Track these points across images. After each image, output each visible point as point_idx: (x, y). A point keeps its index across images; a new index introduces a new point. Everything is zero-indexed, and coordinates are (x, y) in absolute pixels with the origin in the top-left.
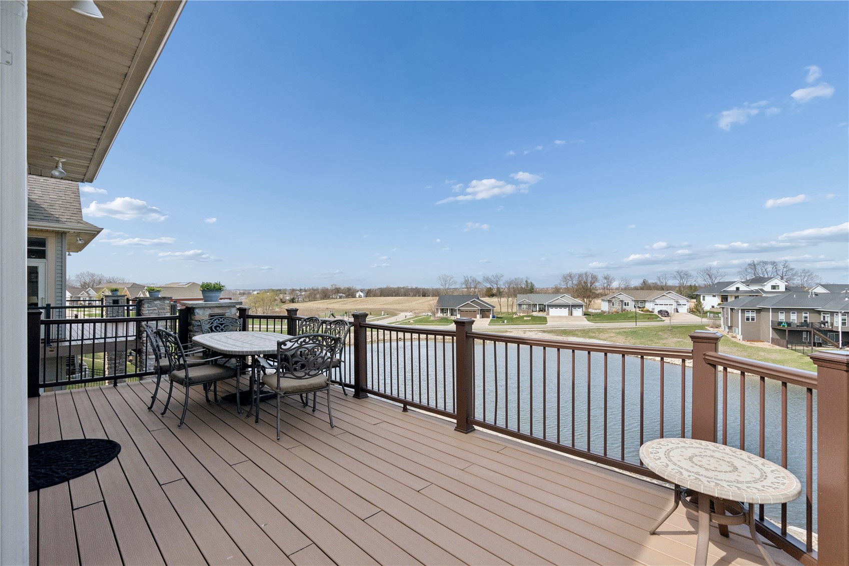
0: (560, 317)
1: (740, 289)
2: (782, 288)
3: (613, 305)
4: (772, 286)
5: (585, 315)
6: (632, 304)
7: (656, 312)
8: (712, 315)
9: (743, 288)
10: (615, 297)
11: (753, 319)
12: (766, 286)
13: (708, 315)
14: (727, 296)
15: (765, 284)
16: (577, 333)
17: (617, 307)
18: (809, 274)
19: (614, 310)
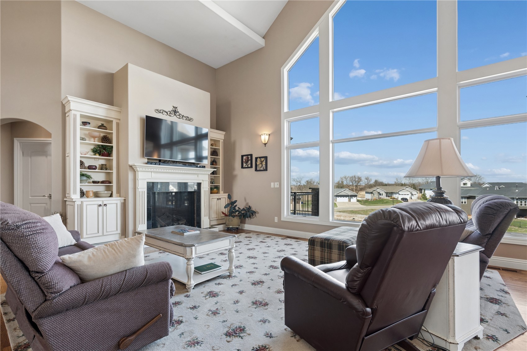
0: (344, 203)
3: (374, 195)
4: (464, 183)
5: (358, 201)
6: (384, 195)
7: (400, 199)
10: (375, 190)
11: (465, 202)
16: (360, 212)
17: (376, 196)
18: (479, 176)
19: (375, 198)
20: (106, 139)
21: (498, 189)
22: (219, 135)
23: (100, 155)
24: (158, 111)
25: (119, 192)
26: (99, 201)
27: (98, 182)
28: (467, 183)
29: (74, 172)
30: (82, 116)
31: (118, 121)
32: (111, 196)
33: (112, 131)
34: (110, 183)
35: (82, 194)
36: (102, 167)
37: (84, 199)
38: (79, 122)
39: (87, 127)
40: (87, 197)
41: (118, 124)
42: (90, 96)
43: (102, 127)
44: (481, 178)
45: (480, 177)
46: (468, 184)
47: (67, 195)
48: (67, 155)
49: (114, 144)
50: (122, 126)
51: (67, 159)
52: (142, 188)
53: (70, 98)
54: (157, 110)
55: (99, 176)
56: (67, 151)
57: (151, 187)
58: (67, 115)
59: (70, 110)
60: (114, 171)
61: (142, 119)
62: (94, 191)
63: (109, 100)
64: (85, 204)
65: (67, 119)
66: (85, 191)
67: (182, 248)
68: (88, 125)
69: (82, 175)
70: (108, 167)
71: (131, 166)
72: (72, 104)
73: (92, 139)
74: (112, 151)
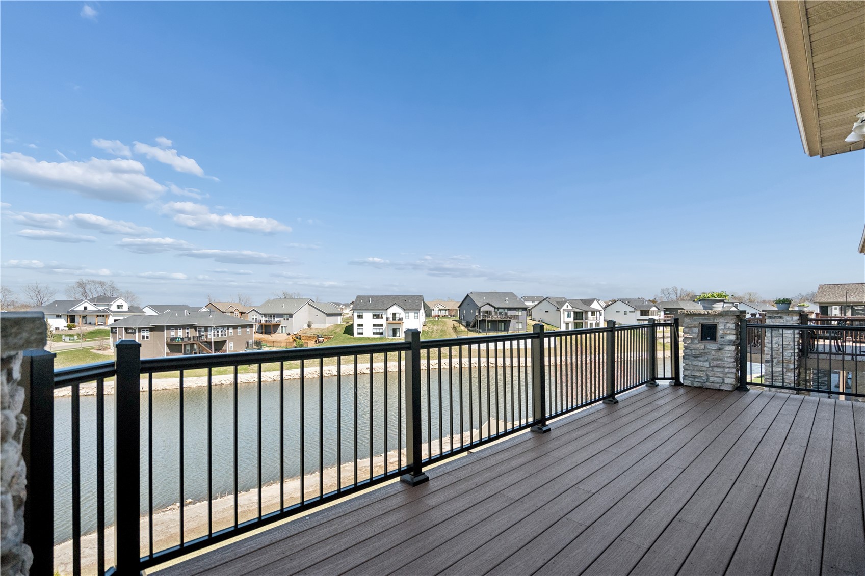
1: (88, 309)
2: (125, 308)
4: (118, 306)
8: (67, 338)
9: (91, 307)
11: (147, 337)
12: (112, 306)
13: (63, 338)
14: (74, 316)
15: (112, 303)
28: (123, 306)
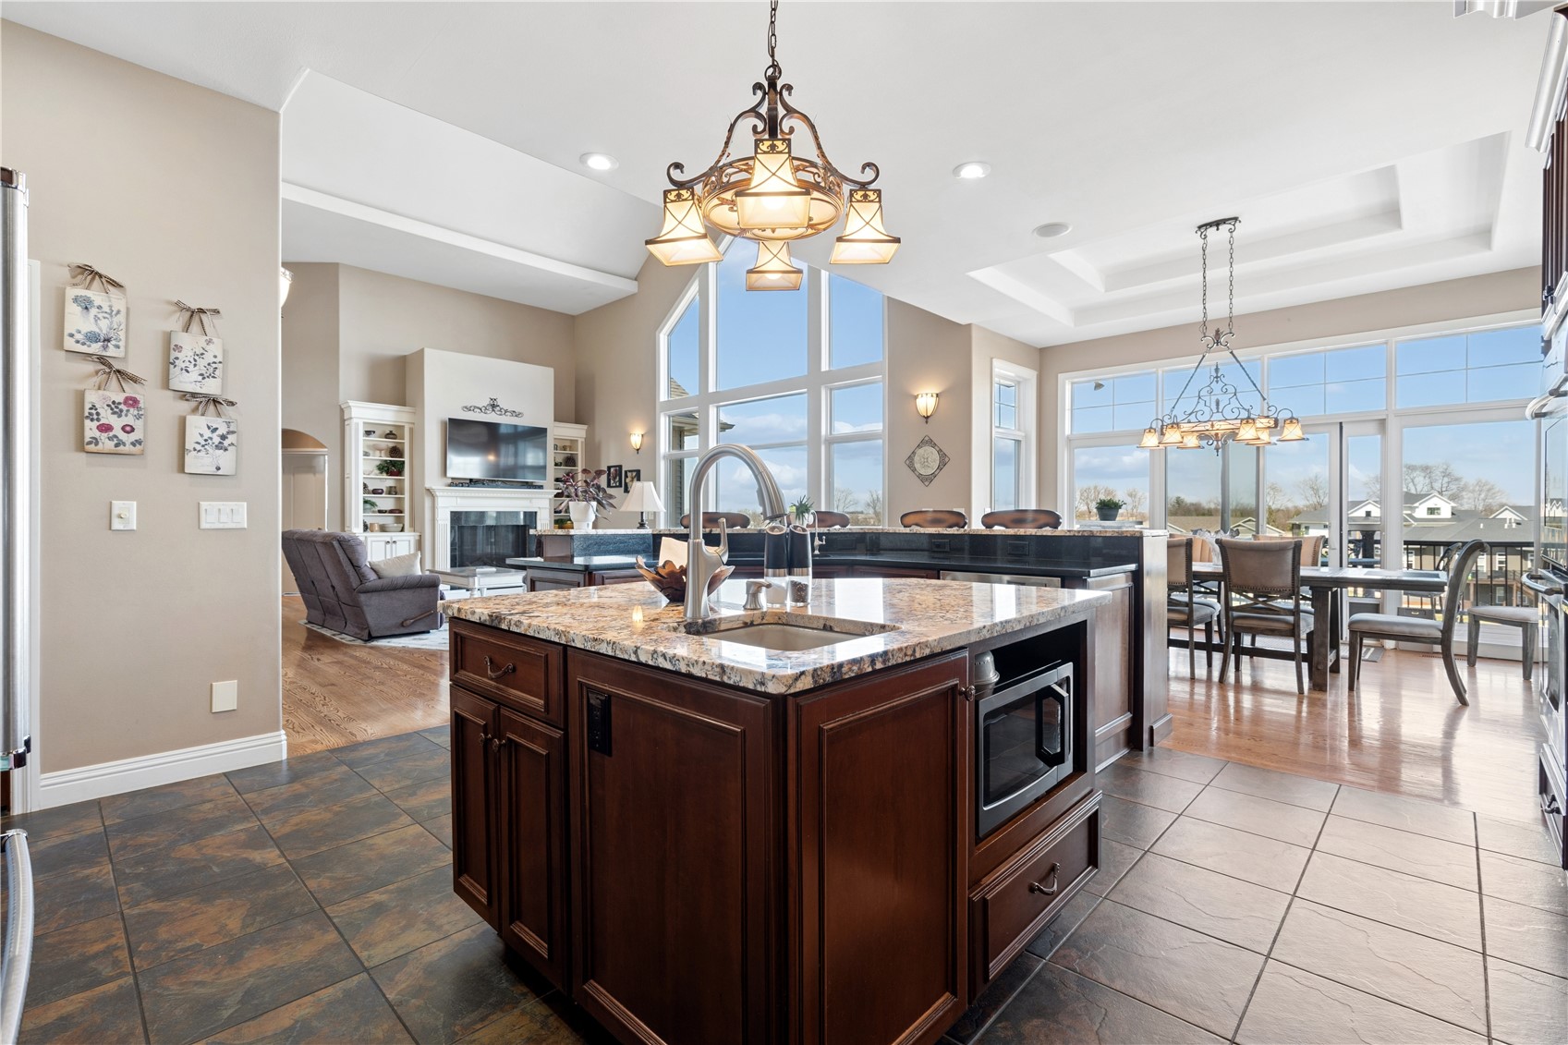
1: (1373, 515)
2: (1446, 512)
4: (1428, 510)
12: (1417, 510)
15: (1416, 505)
18: (1488, 487)
20: (396, 451)
21: (1514, 525)
22: (575, 432)
23: (387, 473)
24: (468, 409)
25: (412, 525)
26: (386, 536)
27: (386, 512)
28: (1438, 509)
29: (356, 497)
30: (365, 423)
31: (411, 426)
32: (402, 530)
33: (403, 439)
34: (401, 512)
35: (366, 527)
36: (391, 491)
37: (368, 534)
38: (361, 432)
39: (372, 438)
40: (372, 531)
41: (411, 430)
42: (374, 397)
43: (390, 435)
44: (1493, 491)
45: (1489, 490)
46: (1442, 511)
47: (346, 529)
48: (346, 476)
49: (406, 459)
50: (417, 432)
51: (347, 481)
52: (444, 522)
53: (351, 403)
54: (466, 407)
55: (386, 502)
56: (347, 471)
57: (456, 517)
58: (346, 423)
59: (351, 418)
60: (407, 496)
61: (444, 424)
62: (381, 523)
63: (400, 399)
64: (369, 540)
65: (347, 428)
66: (368, 523)
67: (466, 579)
68: (373, 435)
69: (366, 502)
70: (398, 490)
71: (428, 490)
72: (353, 409)
73: (378, 452)
74: (403, 467)
